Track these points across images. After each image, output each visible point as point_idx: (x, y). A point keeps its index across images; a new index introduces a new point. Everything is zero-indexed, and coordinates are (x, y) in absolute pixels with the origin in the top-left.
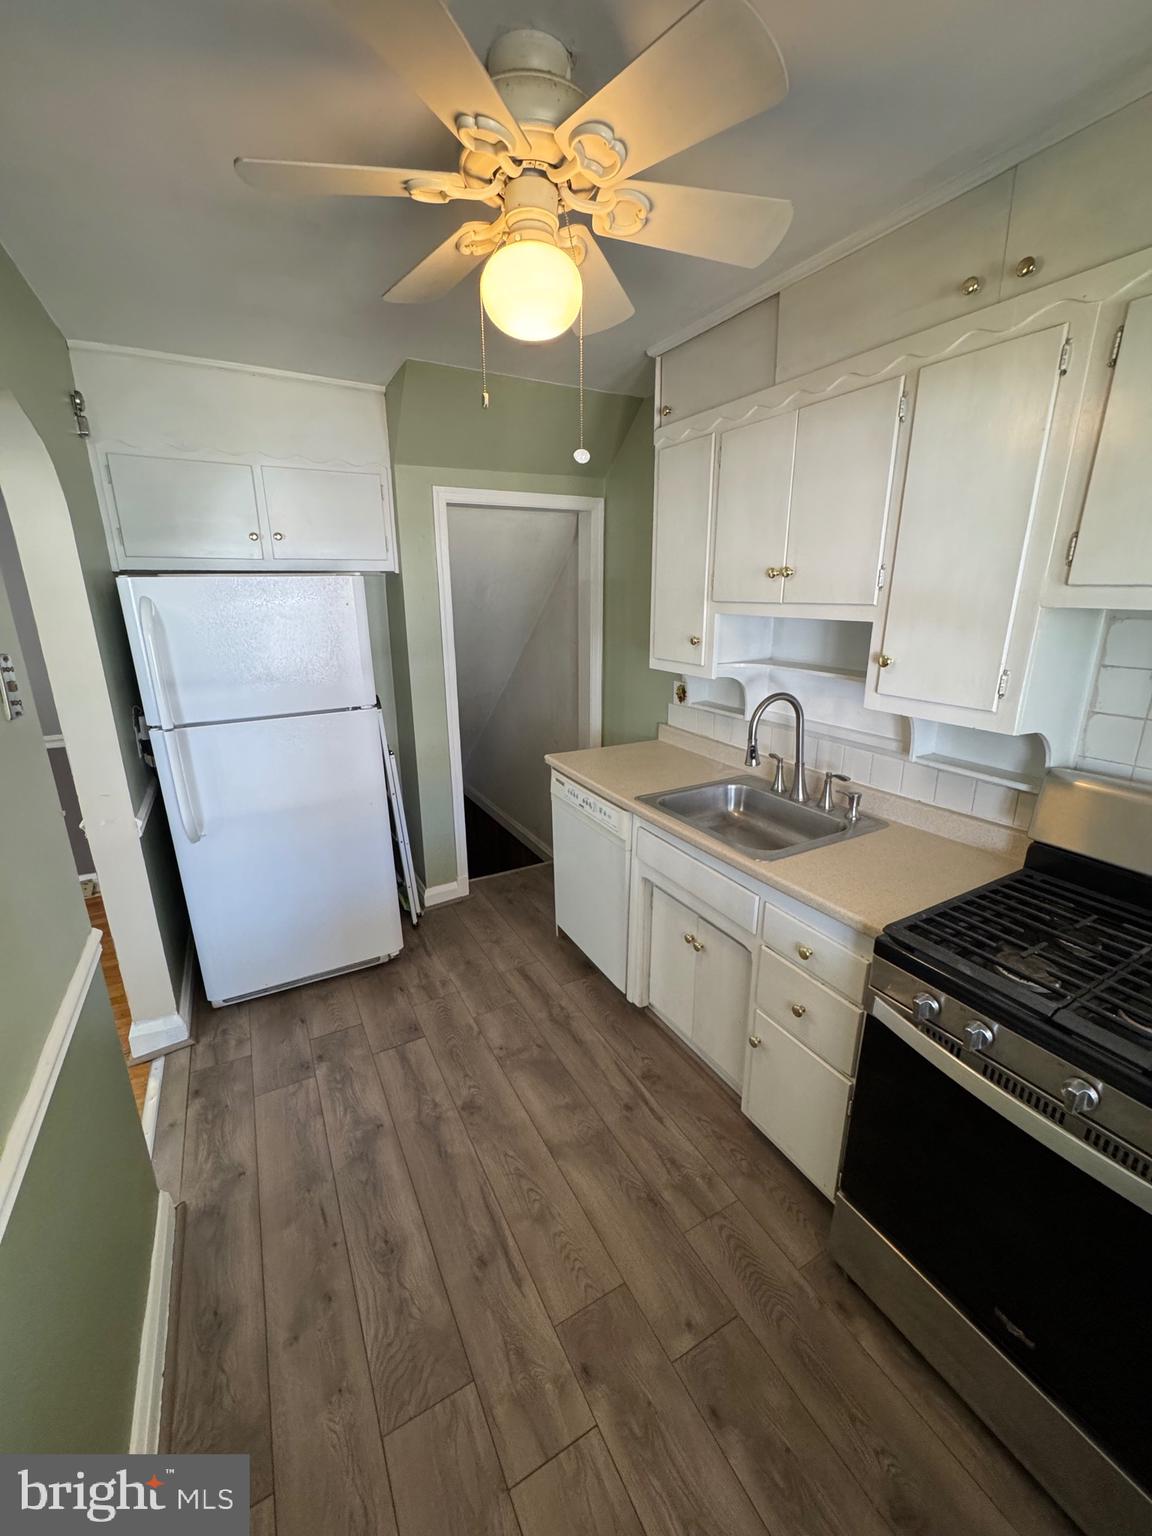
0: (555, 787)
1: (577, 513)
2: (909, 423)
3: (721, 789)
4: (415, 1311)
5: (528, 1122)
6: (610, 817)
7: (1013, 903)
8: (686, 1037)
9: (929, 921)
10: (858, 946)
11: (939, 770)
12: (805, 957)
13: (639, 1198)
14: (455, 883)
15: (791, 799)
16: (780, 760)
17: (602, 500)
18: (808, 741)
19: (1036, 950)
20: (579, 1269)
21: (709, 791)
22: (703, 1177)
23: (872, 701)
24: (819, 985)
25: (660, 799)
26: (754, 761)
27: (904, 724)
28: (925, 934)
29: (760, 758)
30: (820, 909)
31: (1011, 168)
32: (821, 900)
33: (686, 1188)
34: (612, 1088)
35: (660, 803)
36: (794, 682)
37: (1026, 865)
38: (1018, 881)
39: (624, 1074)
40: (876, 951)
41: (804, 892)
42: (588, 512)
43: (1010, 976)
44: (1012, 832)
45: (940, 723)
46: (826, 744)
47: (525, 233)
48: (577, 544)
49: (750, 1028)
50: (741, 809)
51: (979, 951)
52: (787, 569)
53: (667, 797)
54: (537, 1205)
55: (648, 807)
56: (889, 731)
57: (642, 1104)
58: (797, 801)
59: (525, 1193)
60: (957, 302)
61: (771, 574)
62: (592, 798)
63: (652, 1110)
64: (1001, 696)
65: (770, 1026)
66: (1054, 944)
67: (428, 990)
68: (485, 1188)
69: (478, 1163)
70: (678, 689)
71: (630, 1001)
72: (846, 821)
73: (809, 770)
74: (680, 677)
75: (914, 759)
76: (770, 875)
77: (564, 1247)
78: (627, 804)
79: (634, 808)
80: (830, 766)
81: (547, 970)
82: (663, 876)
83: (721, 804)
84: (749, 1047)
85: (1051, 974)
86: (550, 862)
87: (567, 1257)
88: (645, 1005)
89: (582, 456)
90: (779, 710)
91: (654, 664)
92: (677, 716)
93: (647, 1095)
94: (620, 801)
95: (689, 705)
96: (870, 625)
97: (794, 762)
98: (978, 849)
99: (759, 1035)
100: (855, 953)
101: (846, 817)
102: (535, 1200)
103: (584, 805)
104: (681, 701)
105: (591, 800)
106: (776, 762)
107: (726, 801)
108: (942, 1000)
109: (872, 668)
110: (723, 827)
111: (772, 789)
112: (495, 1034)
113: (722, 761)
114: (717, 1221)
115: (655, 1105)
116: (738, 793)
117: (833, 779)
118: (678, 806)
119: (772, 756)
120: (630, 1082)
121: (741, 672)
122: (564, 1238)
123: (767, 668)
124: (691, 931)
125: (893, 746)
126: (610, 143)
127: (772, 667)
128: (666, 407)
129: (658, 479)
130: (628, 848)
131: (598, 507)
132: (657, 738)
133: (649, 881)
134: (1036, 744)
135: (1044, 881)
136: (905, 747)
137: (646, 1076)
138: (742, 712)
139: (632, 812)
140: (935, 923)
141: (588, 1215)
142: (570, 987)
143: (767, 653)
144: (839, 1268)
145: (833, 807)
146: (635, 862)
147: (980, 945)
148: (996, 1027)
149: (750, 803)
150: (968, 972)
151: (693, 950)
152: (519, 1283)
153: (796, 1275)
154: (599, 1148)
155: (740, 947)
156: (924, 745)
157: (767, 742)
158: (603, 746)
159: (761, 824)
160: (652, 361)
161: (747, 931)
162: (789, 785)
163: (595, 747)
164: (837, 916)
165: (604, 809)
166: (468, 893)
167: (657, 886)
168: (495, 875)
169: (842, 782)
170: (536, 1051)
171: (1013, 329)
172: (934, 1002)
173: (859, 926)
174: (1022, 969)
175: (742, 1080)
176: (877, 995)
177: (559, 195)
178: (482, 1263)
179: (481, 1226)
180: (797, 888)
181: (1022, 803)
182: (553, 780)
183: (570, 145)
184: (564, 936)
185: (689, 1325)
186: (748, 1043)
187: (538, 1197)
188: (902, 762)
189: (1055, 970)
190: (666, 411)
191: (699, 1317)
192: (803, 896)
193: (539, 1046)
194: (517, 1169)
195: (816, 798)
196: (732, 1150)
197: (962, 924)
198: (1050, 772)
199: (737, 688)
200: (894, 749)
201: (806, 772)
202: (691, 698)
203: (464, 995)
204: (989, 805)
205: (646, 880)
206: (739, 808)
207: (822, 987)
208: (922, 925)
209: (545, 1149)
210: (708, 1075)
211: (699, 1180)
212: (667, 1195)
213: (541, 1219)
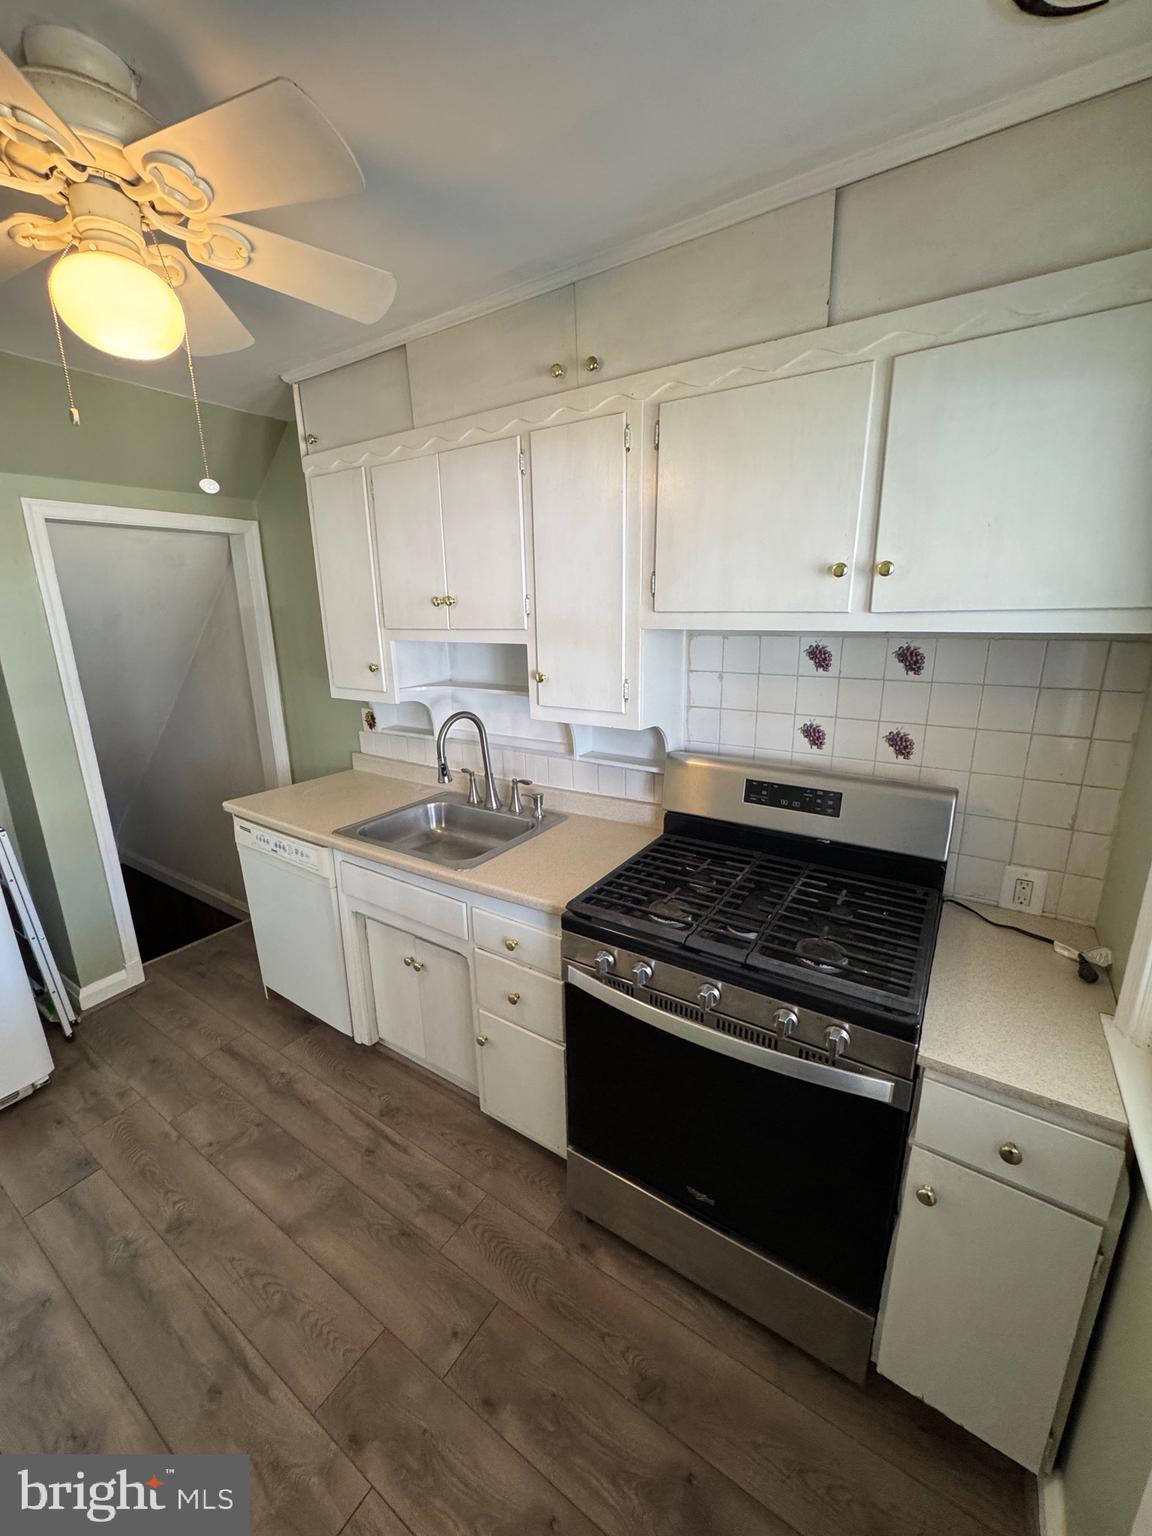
0: (241, 838)
1: (227, 536)
2: (528, 474)
3: (420, 810)
5: (257, 1213)
6: (307, 856)
7: (658, 863)
8: (419, 1058)
9: (600, 891)
10: (551, 926)
11: (599, 765)
12: (511, 948)
13: (391, 1238)
14: (123, 971)
15: (486, 808)
16: (471, 774)
17: (256, 523)
18: (492, 753)
19: (672, 895)
20: (335, 1339)
21: (411, 813)
22: (452, 1188)
23: (537, 712)
24: (527, 970)
25: (359, 830)
26: (446, 778)
27: (566, 729)
28: (598, 902)
29: (452, 774)
30: (517, 902)
31: (570, 285)
32: (515, 893)
33: (438, 1207)
34: (349, 1137)
35: (360, 834)
36: (473, 700)
37: (665, 832)
38: (660, 845)
39: (361, 1120)
40: (563, 927)
41: (502, 890)
42: (241, 536)
43: (660, 920)
44: (652, 807)
45: (595, 727)
46: (509, 754)
47: (104, 245)
48: (233, 570)
49: (477, 1031)
50: (443, 825)
51: (639, 907)
52: (449, 598)
53: (367, 826)
54: (277, 1297)
55: (346, 839)
56: (557, 737)
57: (382, 1141)
58: (491, 809)
59: (261, 1291)
60: (547, 383)
61: (437, 602)
62: (286, 841)
63: (394, 1144)
64: (626, 700)
65: (495, 1022)
66: (685, 886)
67: (100, 1109)
68: (209, 1310)
69: (197, 1285)
70: (367, 716)
71: (360, 1043)
72: (534, 820)
73: (499, 779)
74: (366, 704)
75: (578, 758)
76: (471, 881)
77: (314, 1326)
78: (323, 840)
79: (333, 843)
80: (515, 773)
81: (260, 1040)
82: (378, 907)
83: (423, 824)
84: (478, 1046)
85: (684, 911)
86: (247, 921)
87: (320, 1334)
88: (374, 1042)
89: (210, 486)
90: (462, 727)
91: (335, 694)
92: (369, 742)
93: (389, 1131)
94: (316, 838)
95: (380, 731)
96: (524, 647)
97: (483, 774)
98: (635, 825)
99: (485, 1032)
100: (551, 933)
101: (533, 816)
102: (274, 1293)
103: (277, 849)
104: (371, 728)
105: (285, 843)
106: (468, 777)
107: (428, 821)
108: (616, 953)
109: (532, 684)
110: (428, 845)
111: (469, 802)
112: (200, 1130)
113: (420, 782)
114: (471, 1223)
115: (396, 1137)
116: (438, 810)
117: (519, 785)
118: (380, 833)
119: (464, 771)
120: (368, 1125)
121: (424, 696)
122: (313, 1317)
123: (449, 690)
124: (410, 953)
125: (562, 749)
126: (192, 179)
127: (454, 688)
128: (310, 436)
129: (313, 507)
130: (332, 884)
131: (252, 531)
132: (352, 768)
133: (360, 914)
134: (656, 732)
135: (677, 841)
136: (571, 750)
137: (385, 1113)
138: (431, 733)
139: (333, 847)
140: (606, 892)
141: (338, 1280)
142: (292, 1050)
143: (447, 675)
144: (579, 1214)
145: (522, 809)
146: (342, 897)
147: (638, 902)
148: (653, 963)
149: (450, 818)
150: (629, 925)
151: (413, 970)
152: (263, 1390)
153: (544, 1238)
154: (343, 1206)
155: (456, 955)
156: (584, 745)
157: (456, 758)
158: (294, 782)
159: (464, 836)
160: (289, 387)
161: (459, 939)
162: (483, 796)
163: (285, 785)
164: (531, 905)
165: (300, 849)
166: (143, 980)
167: (369, 918)
168: (178, 951)
169: (526, 786)
170: (255, 1133)
171: (591, 411)
172: (609, 956)
173: (550, 909)
174: (666, 913)
175: (477, 1081)
176: (570, 964)
177: (141, 211)
178: (215, 1392)
179: (207, 1354)
180: (496, 888)
181: (655, 781)
182: (237, 828)
183: (145, 170)
184: (275, 996)
185: (455, 1334)
186: (476, 1043)
187: (277, 1288)
188: (570, 762)
189: (686, 907)
190: (311, 439)
191: (464, 1322)
192: (502, 894)
193: (258, 1125)
194: (248, 1269)
195: (506, 804)
196: (478, 1151)
197: (625, 888)
198: (669, 756)
199: (423, 710)
200: (563, 751)
201: (495, 782)
202: (380, 723)
203: (152, 1100)
204: (636, 789)
205: (356, 914)
206: (441, 824)
207: (530, 971)
208: (594, 896)
209: (280, 1234)
210: (446, 1089)
211: (449, 1192)
212: (419, 1221)
213: (283, 1310)
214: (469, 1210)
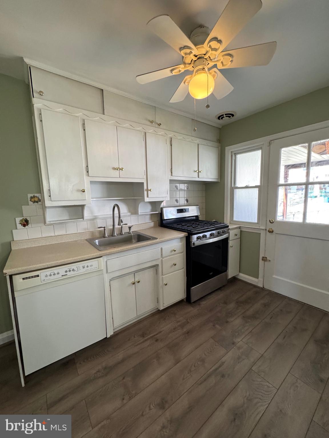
2: (145, 141)
4: (248, 393)
5: (167, 373)
6: (92, 266)
12: (175, 251)
13: (188, 336)
20: (212, 348)
23: (147, 199)
30: (174, 239)
31: (154, 107)
33: (182, 326)
34: (148, 346)
39: (142, 343)
54: (199, 363)
57: (155, 336)
58: (115, 236)
59: (196, 368)
60: (149, 123)
63: (157, 334)
64: (167, 194)
68: (199, 383)
69: (190, 390)
71: (109, 337)
77: (209, 353)
87: (211, 351)
93: (151, 335)
96: (143, 183)
102: (197, 364)
103: (67, 274)
105: (74, 267)
109: (145, 192)
114: (188, 320)
115: (155, 333)
120: (146, 341)
122: (206, 353)
124: (133, 280)
133: (111, 279)
137: (143, 336)
146: (106, 276)
154: (174, 347)
161: (158, 259)
164: (177, 238)
170: (127, 380)
178: (223, 376)
179: (213, 381)
185: (214, 326)
187: (196, 363)
190: (42, 93)
191: (211, 324)
193: (124, 378)
194: (188, 373)
209: (177, 365)
211: (179, 324)
212: (185, 330)
213: (203, 361)
214: (185, 320)
